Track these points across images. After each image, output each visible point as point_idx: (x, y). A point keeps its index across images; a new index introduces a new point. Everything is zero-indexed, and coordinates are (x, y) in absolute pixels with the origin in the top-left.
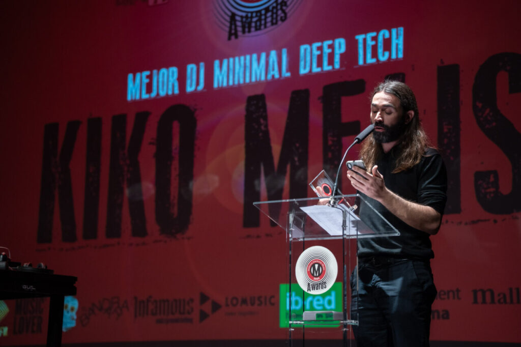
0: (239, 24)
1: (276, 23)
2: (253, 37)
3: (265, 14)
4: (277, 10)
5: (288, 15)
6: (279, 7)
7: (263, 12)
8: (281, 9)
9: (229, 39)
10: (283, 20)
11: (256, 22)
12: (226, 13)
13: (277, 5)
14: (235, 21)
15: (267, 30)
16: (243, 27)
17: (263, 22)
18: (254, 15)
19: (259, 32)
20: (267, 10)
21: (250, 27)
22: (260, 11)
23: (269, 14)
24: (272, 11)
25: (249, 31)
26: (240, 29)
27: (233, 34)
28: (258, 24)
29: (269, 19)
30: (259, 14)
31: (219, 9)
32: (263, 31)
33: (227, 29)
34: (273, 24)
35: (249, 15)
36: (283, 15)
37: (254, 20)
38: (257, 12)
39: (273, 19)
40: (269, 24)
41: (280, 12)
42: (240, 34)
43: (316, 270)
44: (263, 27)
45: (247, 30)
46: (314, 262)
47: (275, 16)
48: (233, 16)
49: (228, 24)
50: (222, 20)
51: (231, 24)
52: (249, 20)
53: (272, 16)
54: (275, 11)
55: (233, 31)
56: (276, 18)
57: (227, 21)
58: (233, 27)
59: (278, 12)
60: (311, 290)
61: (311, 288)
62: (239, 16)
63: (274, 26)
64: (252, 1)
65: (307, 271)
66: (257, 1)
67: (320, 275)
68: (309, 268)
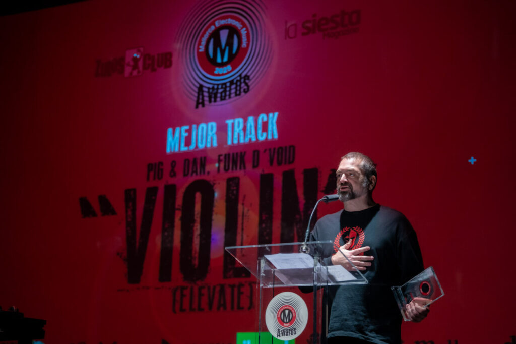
0: (206, 94)
1: (240, 95)
2: (219, 106)
3: (230, 87)
4: (241, 83)
5: (251, 87)
6: (242, 80)
7: (228, 84)
8: (245, 82)
9: (197, 107)
10: (246, 91)
11: (221, 93)
12: (195, 85)
13: (241, 78)
14: (203, 91)
15: (231, 100)
16: (210, 97)
17: (228, 93)
19: (223, 102)
20: (232, 82)
21: (215, 97)
22: (225, 84)
23: (233, 86)
24: (236, 83)
25: (215, 101)
26: (206, 99)
27: (200, 103)
28: (223, 94)
29: (233, 91)
30: (224, 86)
31: (188, 81)
32: (228, 101)
33: (195, 99)
34: (236, 95)
35: (216, 87)
36: (246, 87)
37: (220, 91)
38: (222, 84)
39: (236, 90)
40: (233, 95)
41: (243, 85)
42: (206, 103)
43: (287, 316)
44: (227, 97)
45: (213, 100)
46: (284, 308)
47: (238, 88)
48: (201, 87)
49: (196, 95)
50: (192, 91)
51: (199, 95)
52: (215, 91)
53: (236, 88)
54: (239, 83)
55: (200, 101)
56: (240, 90)
57: (195, 91)
58: (201, 97)
59: (241, 85)
60: (281, 336)
61: (281, 334)
62: (206, 87)
63: (238, 97)
64: (219, 75)
65: (278, 317)
66: (223, 74)
67: (290, 321)
68: (280, 313)
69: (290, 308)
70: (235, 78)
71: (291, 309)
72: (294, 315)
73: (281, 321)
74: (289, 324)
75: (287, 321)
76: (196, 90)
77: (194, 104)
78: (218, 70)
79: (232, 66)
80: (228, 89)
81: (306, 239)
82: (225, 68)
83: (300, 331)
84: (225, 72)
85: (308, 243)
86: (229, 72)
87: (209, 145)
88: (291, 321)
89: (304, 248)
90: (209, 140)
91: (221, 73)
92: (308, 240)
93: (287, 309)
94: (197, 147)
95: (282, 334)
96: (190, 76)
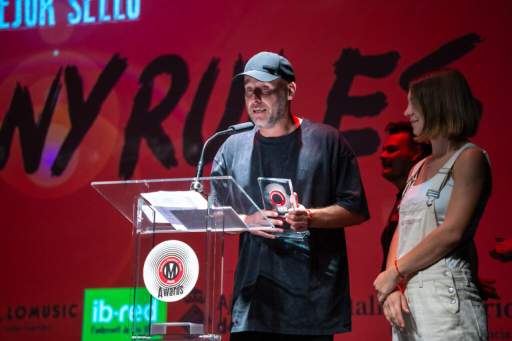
43: (171, 271)
46: (168, 260)
60: (163, 296)
61: (163, 294)
65: (159, 272)
67: (175, 277)
68: (162, 268)
69: (175, 260)
71: (177, 262)
72: (181, 269)
73: (164, 277)
74: (174, 281)
75: (172, 277)
81: (198, 173)
83: (188, 289)
85: (201, 179)
87: (42, 23)
88: (176, 278)
89: (196, 184)
90: (42, 14)
92: (201, 176)
93: (172, 262)
94: (23, 23)
95: (165, 293)
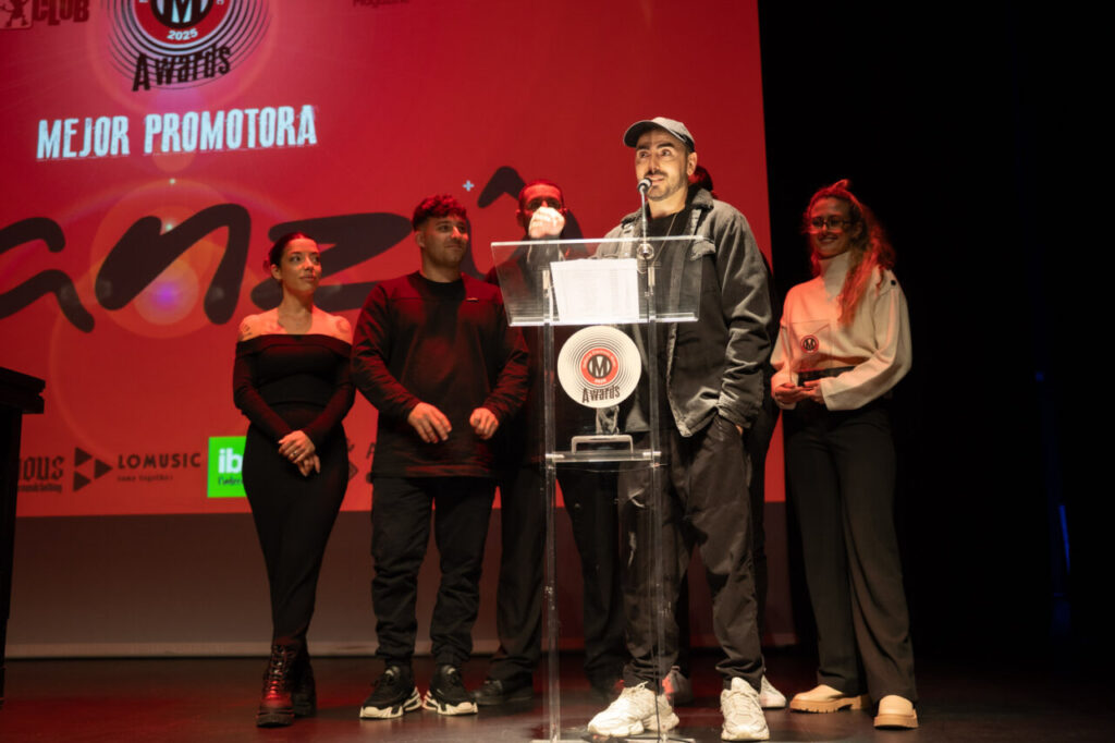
0: (152, 70)
1: (213, 75)
2: (175, 89)
3: (195, 61)
4: (214, 58)
5: (232, 67)
6: (217, 54)
7: (192, 58)
8: (221, 56)
9: (136, 88)
10: (224, 71)
11: (180, 70)
12: (130, 53)
13: (215, 51)
14: (146, 65)
15: (197, 82)
16: (159, 76)
17: (191, 71)
18: (177, 60)
19: (184, 84)
20: (198, 56)
21: (169, 76)
22: (187, 56)
23: (201, 62)
24: (207, 58)
25: (169, 82)
26: (153, 77)
27: (141, 82)
28: (183, 72)
29: (201, 69)
30: (184, 60)
31: (120, 47)
32: (192, 83)
33: (133, 76)
34: (206, 76)
35: (170, 59)
36: (223, 65)
37: (177, 67)
38: (182, 57)
39: (207, 69)
40: (200, 75)
41: (218, 61)
42: (153, 83)
43: (600, 367)
44: (190, 78)
45: (164, 79)
46: (594, 353)
47: (210, 65)
48: (142, 59)
49: (134, 69)
51: (139, 69)
52: (169, 66)
53: (206, 64)
54: (210, 58)
55: (142, 79)
56: (213, 69)
57: (132, 63)
58: (142, 73)
59: (215, 61)
60: (590, 400)
61: (589, 397)
62: (151, 59)
63: (209, 79)
64: (175, 42)
65: (583, 370)
66: (182, 42)
67: (606, 375)
68: (585, 362)
69: (605, 353)
70: (206, 49)
71: (608, 355)
72: (614, 364)
73: (590, 375)
74: (604, 380)
75: (602, 375)
76: (135, 62)
77: (131, 83)
78: (173, 34)
79: (198, 30)
80: (192, 65)
82: (186, 32)
84: (186, 38)
86: (192, 40)
88: (608, 377)
89: (645, 246)
91: (178, 39)
93: (599, 355)
95: (592, 397)
96: (123, 39)
